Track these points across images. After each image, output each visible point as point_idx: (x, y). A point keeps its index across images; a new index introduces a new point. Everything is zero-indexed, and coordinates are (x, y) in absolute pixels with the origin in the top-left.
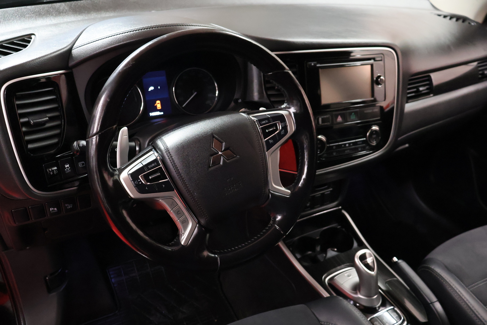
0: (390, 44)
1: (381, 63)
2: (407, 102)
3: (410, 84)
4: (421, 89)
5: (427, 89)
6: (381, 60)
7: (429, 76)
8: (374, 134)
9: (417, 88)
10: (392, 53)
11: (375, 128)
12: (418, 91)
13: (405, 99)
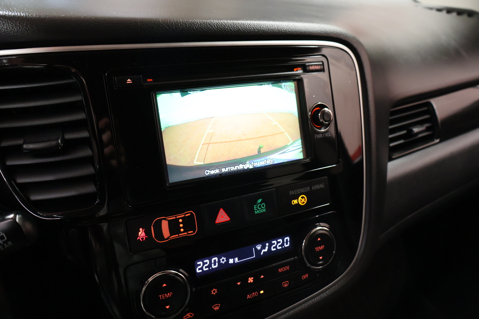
0: (340, 34)
1: (324, 76)
2: (391, 159)
3: (392, 122)
4: (416, 130)
5: (428, 129)
6: (322, 70)
7: (430, 105)
8: (319, 243)
9: (408, 127)
10: (347, 55)
11: (321, 228)
12: (410, 134)
13: (385, 153)
